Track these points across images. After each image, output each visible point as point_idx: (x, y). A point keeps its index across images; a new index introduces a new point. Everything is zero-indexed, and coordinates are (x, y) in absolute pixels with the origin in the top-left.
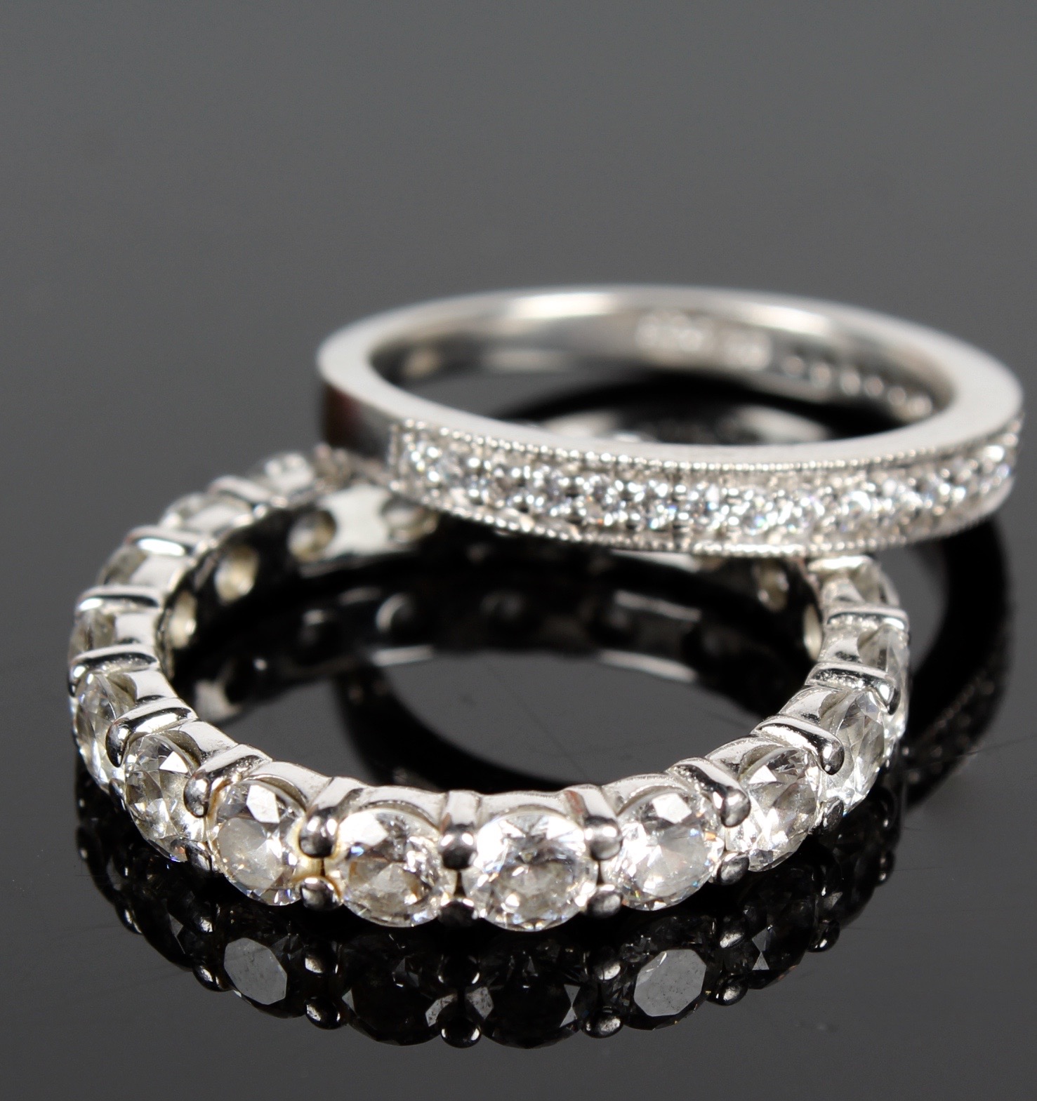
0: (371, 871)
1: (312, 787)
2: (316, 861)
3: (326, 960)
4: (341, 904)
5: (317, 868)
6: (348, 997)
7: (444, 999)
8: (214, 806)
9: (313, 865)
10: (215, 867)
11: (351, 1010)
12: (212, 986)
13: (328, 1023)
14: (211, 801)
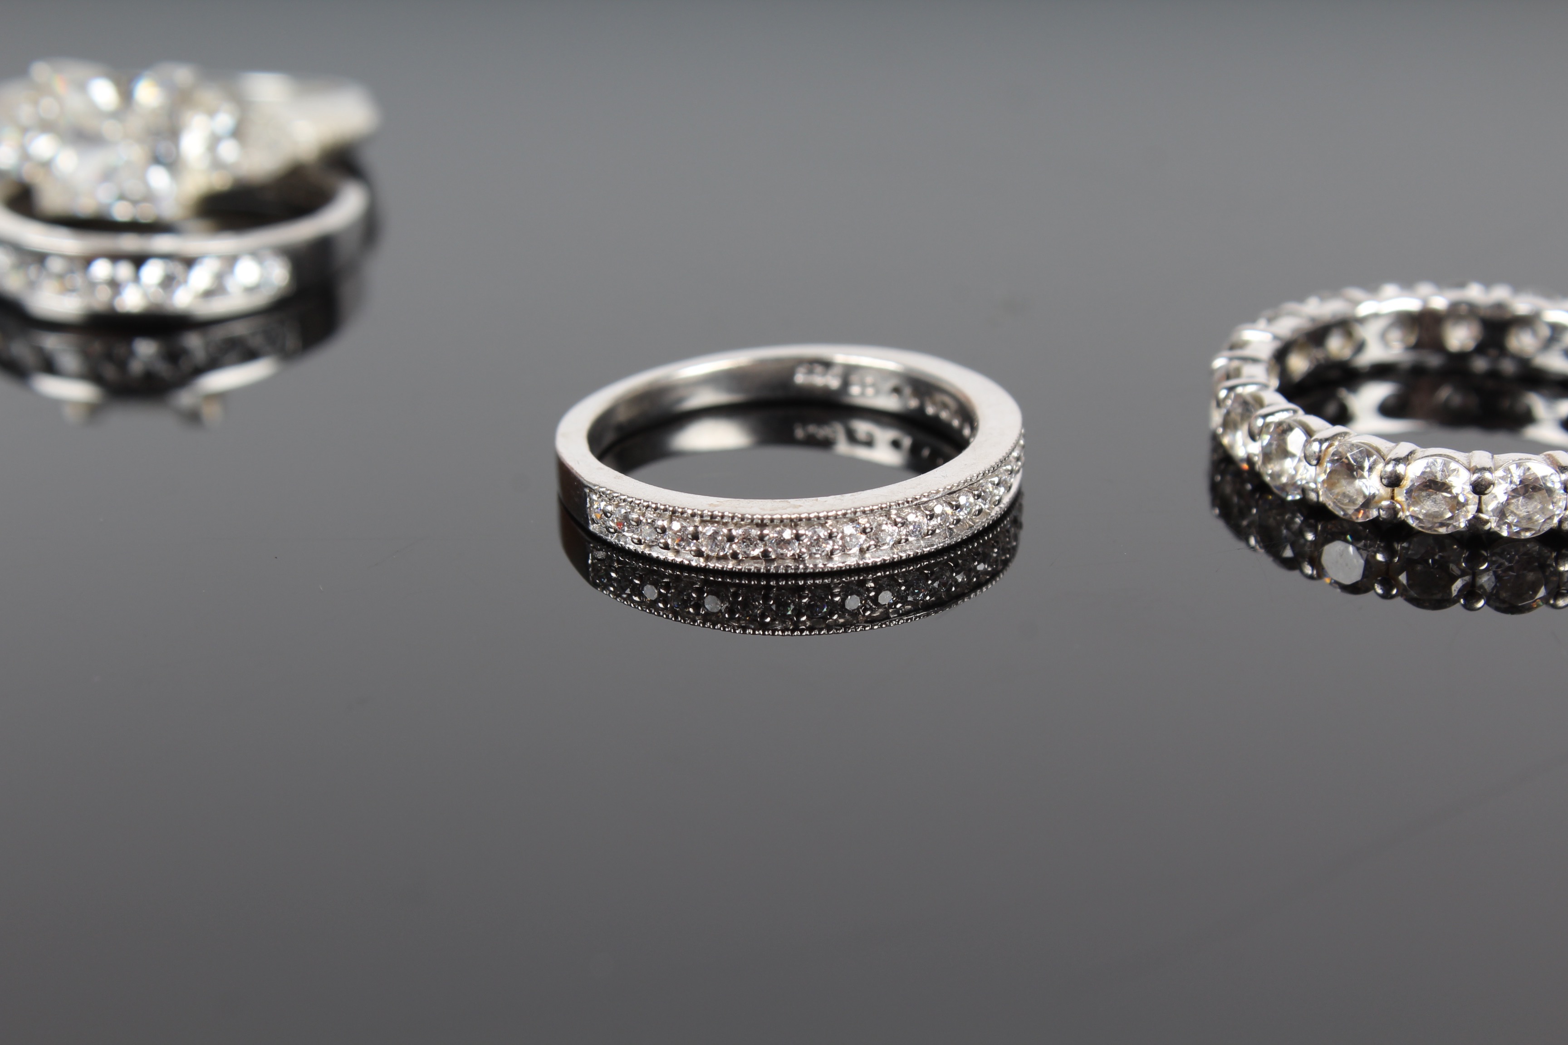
0: (1423, 497)
1: (1386, 447)
2: (1389, 489)
3: (1390, 552)
4: (1403, 519)
5: (1389, 495)
6: (1403, 578)
7: (1464, 578)
8: (1324, 458)
9: (1388, 493)
10: (1321, 499)
11: (1403, 585)
12: (1311, 577)
13: (1387, 596)
14: (1322, 454)
